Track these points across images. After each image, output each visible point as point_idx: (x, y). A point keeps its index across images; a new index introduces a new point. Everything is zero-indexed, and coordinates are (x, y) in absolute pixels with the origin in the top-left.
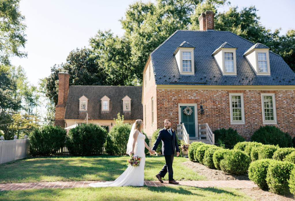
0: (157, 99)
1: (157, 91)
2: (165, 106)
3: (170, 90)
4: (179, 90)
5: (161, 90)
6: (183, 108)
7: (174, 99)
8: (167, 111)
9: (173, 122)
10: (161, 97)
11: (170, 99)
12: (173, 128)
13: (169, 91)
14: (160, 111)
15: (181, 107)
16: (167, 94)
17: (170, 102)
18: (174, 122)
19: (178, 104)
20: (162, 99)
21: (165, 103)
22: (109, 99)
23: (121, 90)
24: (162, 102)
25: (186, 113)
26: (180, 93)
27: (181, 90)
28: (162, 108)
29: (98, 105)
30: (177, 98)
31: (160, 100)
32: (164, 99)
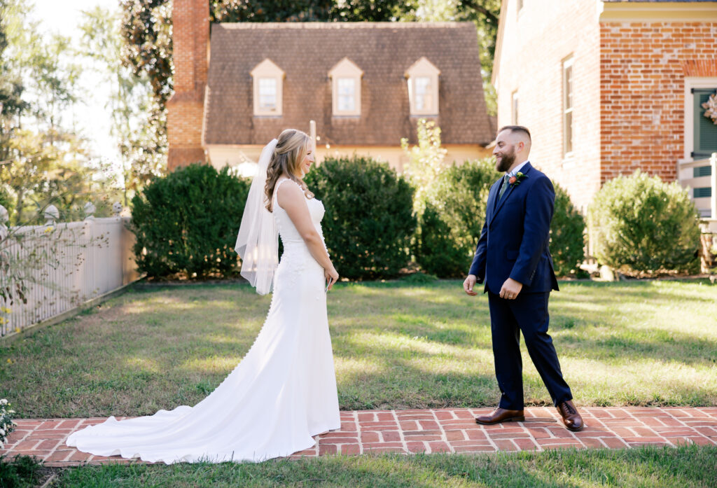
0: (603, 61)
1: (602, 31)
2: (632, 87)
3: (652, 25)
4: (688, 24)
5: (618, 25)
6: (701, 96)
7: (670, 61)
8: (641, 107)
9: (663, 152)
10: (616, 51)
11: (651, 61)
12: (663, 172)
13: (650, 30)
14: (613, 107)
15: (693, 91)
16: (643, 41)
17: (650, 71)
18: (667, 152)
19: (683, 81)
20: (622, 61)
21: (631, 77)
22: (359, 72)
23: (400, 38)
24: (622, 72)
25: (713, 116)
26: (694, 35)
27: (696, 24)
28: (620, 97)
29: (320, 93)
30: (680, 56)
31: (612, 66)
32: (630, 61)
